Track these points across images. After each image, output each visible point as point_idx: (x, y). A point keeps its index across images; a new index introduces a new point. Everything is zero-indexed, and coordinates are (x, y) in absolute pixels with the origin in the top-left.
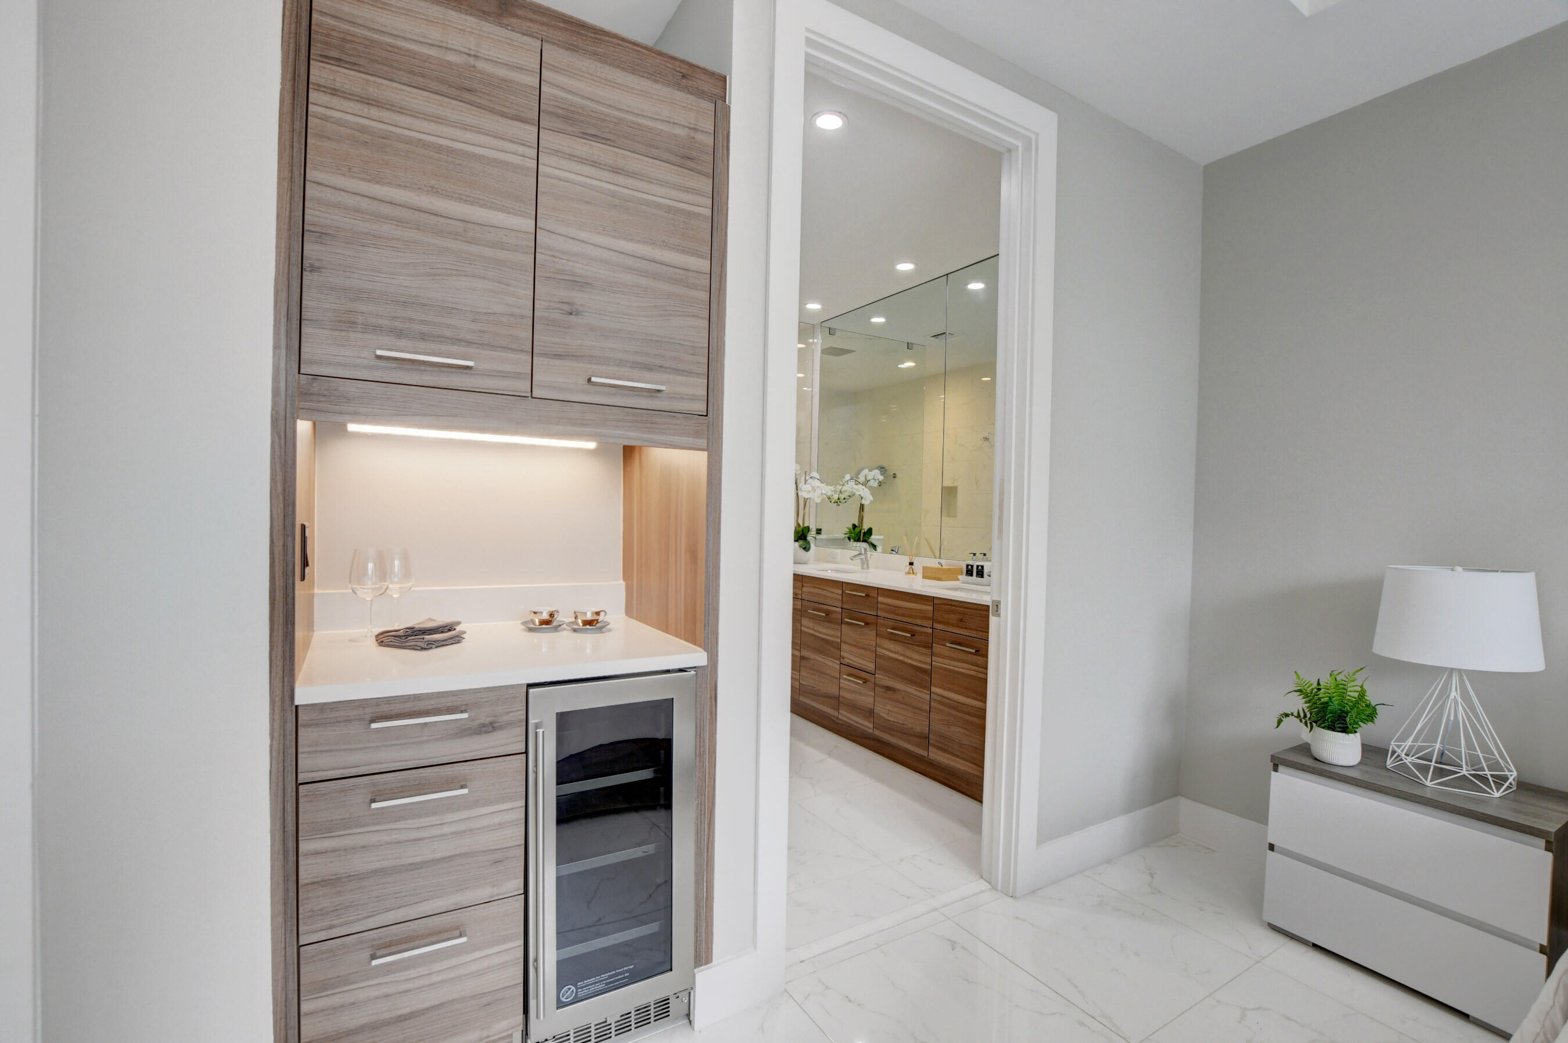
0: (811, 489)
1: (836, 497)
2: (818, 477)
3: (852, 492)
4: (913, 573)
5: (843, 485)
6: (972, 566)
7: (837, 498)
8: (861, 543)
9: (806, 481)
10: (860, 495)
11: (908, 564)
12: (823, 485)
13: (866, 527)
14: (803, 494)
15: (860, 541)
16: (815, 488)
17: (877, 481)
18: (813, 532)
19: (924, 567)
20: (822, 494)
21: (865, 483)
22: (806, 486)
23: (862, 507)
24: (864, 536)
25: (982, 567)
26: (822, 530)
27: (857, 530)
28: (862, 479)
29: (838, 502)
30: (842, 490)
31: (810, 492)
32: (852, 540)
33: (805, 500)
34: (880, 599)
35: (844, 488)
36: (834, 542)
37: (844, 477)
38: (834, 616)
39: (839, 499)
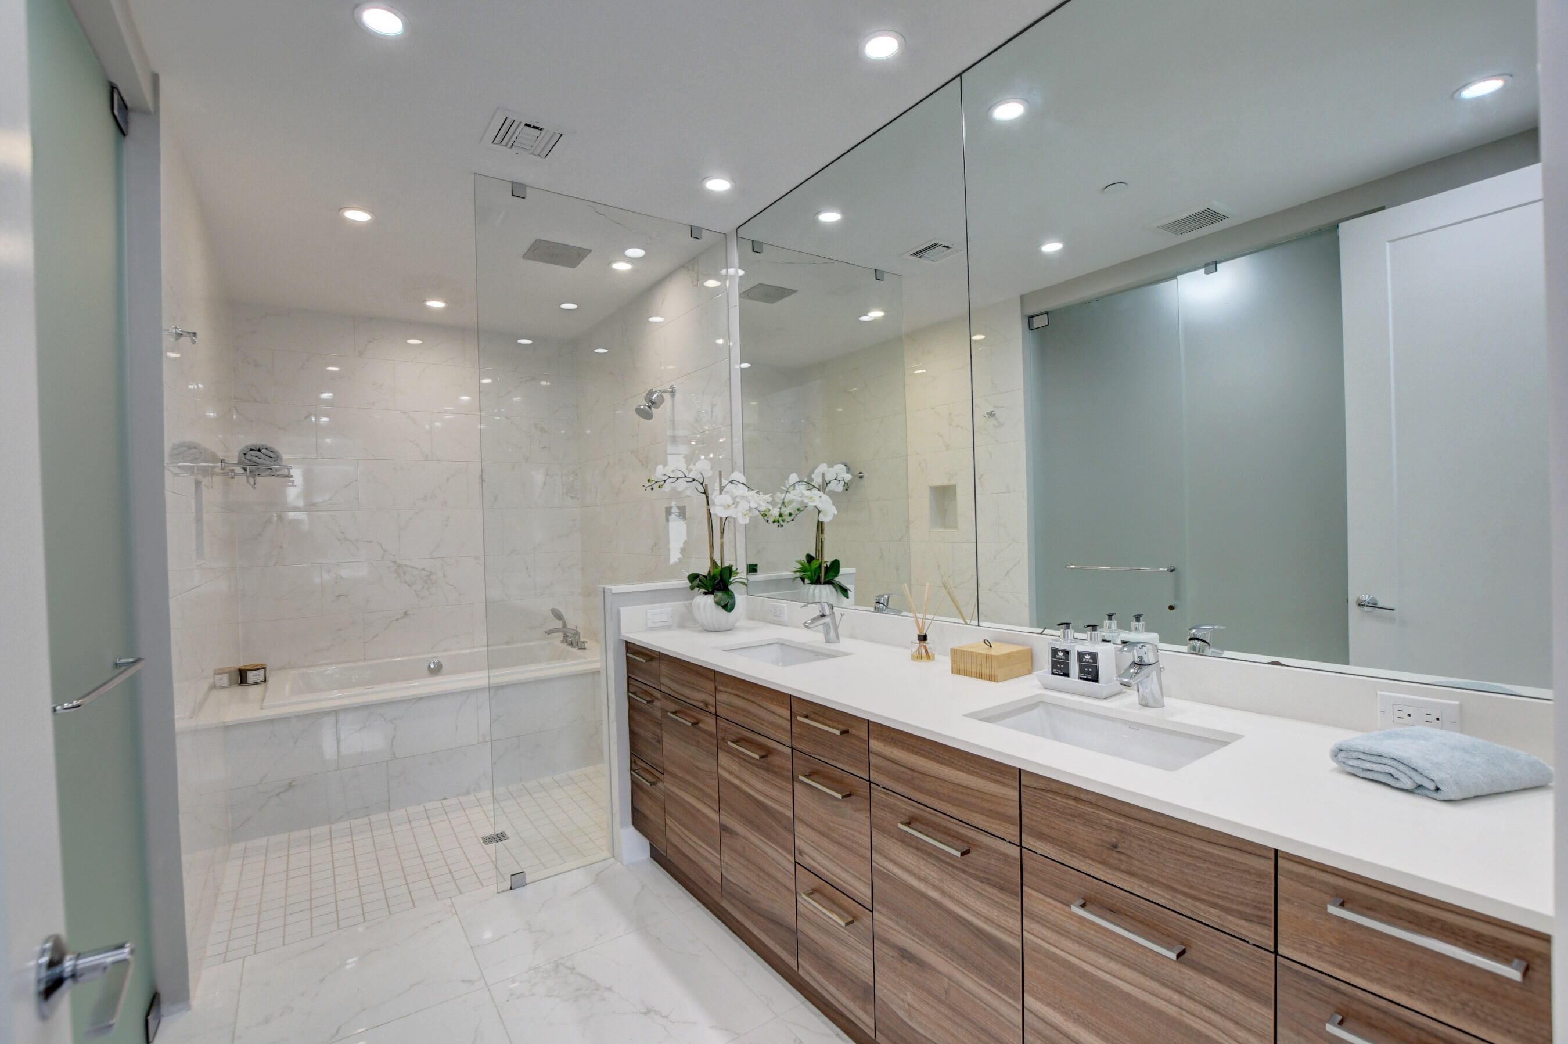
0: (730, 502)
1: (775, 512)
2: (743, 479)
3: (802, 502)
4: (928, 657)
5: (787, 492)
6: (1067, 653)
7: (778, 514)
8: (822, 586)
9: (722, 489)
10: (815, 507)
11: (916, 638)
12: (753, 493)
13: (828, 559)
14: (718, 512)
15: (820, 583)
16: (737, 499)
17: (842, 482)
18: (741, 574)
19: (952, 649)
20: (750, 509)
21: (824, 486)
22: (723, 496)
23: (820, 526)
24: (826, 574)
25: (1094, 656)
26: (759, 566)
27: (815, 564)
28: (817, 480)
29: (779, 521)
30: (786, 500)
31: (729, 506)
32: (807, 581)
33: (723, 522)
34: (875, 745)
35: (789, 497)
36: (777, 584)
37: (788, 479)
38: (775, 760)
39: (781, 515)
